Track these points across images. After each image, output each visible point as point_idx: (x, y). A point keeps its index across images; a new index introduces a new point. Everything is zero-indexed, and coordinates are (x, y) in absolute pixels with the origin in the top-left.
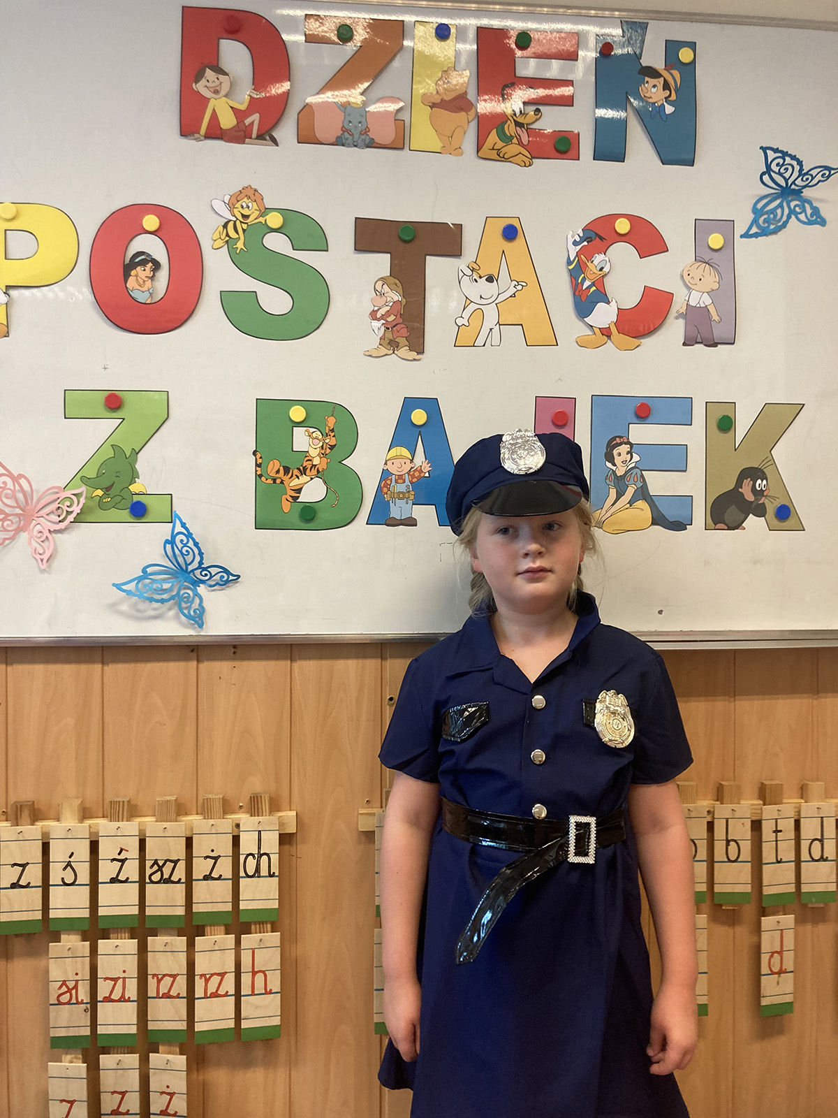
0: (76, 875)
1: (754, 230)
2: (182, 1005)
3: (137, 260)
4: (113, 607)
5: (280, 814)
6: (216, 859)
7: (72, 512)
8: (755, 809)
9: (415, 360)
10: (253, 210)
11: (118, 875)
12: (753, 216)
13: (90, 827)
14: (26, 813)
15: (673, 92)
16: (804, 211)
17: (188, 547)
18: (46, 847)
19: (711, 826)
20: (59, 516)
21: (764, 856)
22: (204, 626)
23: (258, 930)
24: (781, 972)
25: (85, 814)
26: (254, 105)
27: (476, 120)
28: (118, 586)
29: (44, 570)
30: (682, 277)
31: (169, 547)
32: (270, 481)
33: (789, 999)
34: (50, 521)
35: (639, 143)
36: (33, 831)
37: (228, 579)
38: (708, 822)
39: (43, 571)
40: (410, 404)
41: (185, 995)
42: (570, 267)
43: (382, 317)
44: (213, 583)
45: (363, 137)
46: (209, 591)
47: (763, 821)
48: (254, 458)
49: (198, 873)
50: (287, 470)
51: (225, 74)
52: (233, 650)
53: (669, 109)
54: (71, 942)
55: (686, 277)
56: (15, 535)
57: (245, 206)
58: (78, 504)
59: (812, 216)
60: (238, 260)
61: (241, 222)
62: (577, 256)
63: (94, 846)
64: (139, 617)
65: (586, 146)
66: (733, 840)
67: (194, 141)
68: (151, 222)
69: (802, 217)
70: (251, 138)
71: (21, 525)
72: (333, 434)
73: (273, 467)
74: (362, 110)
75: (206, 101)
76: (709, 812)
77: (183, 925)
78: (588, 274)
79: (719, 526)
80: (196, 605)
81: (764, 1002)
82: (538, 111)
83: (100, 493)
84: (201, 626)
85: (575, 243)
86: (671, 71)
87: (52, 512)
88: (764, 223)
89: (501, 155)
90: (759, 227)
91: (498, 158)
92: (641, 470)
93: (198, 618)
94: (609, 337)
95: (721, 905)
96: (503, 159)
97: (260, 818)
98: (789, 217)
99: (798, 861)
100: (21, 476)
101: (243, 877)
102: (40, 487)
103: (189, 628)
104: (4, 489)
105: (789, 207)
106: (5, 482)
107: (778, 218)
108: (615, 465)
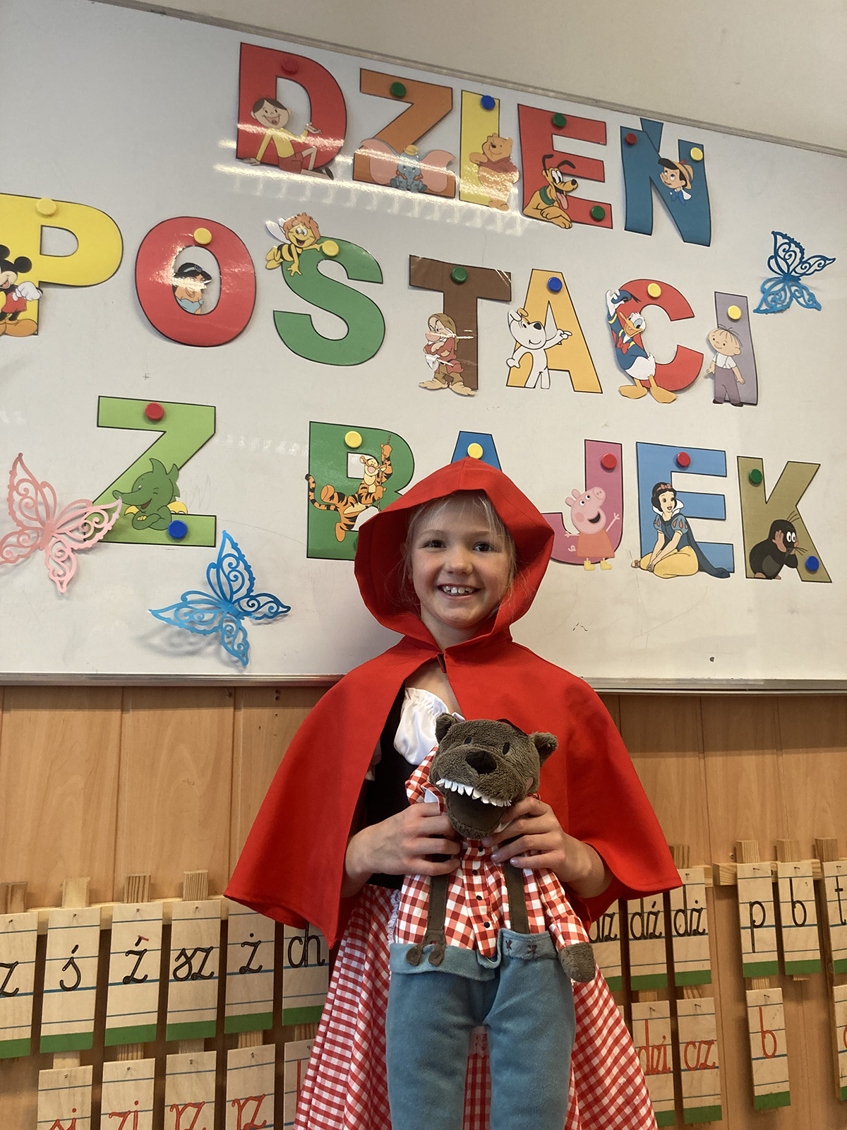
0: (79, 977)
1: (764, 307)
3: (186, 271)
4: (143, 641)
6: (255, 945)
7: (101, 529)
8: (816, 868)
9: (469, 395)
10: (308, 236)
11: (133, 973)
12: (763, 295)
13: (101, 913)
14: (18, 896)
15: (689, 183)
16: (802, 295)
17: (237, 571)
18: (42, 941)
19: (775, 886)
20: (85, 534)
21: (829, 918)
23: (303, 1037)
25: (93, 897)
28: (155, 613)
29: (62, 594)
30: (708, 341)
31: (213, 571)
32: (323, 507)
34: (72, 538)
36: (28, 919)
37: (278, 610)
38: (773, 883)
40: (465, 438)
42: (611, 322)
43: (437, 352)
44: (259, 616)
45: (417, 182)
46: (254, 624)
47: (825, 880)
48: (307, 483)
49: (232, 966)
50: (341, 497)
51: (283, 108)
52: (276, 696)
53: (687, 196)
54: (66, 1068)
55: (711, 341)
56: (30, 553)
58: (110, 520)
59: (809, 301)
60: (292, 282)
61: (296, 246)
62: (616, 312)
63: (105, 936)
64: (173, 651)
65: (618, 218)
66: (798, 902)
67: (250, 165)
68: (203, 235)
69: (801, 300)
70: (307, 169)
71: (38, 542)
72: (389, 462)
73: (326, 493)
76: (772, 872)
77: (212, 1035)
78: (627, 329)
79: (758, 574)
80: (239, 639)
82: (574, 182)
83: (134, 510)
84: (245, 664)
85: (614, 301)
86: (685, 166)
87: (77, 529)
88: (772, 301)
89: (544, 215)
90: (767, 305)
91: (541, 217)
92: (685, 517)
93: (242, 655)
94: (649, 389)
96: (546, 218)
98: (791, 300)
100: (45, 484)
101: (286, 968)
102: (65, 500)
103: (232, 667)
104: (25, 496)
105: (790, 291)
106: (26, 490)
107: (783, 299)
108: (662, 511)
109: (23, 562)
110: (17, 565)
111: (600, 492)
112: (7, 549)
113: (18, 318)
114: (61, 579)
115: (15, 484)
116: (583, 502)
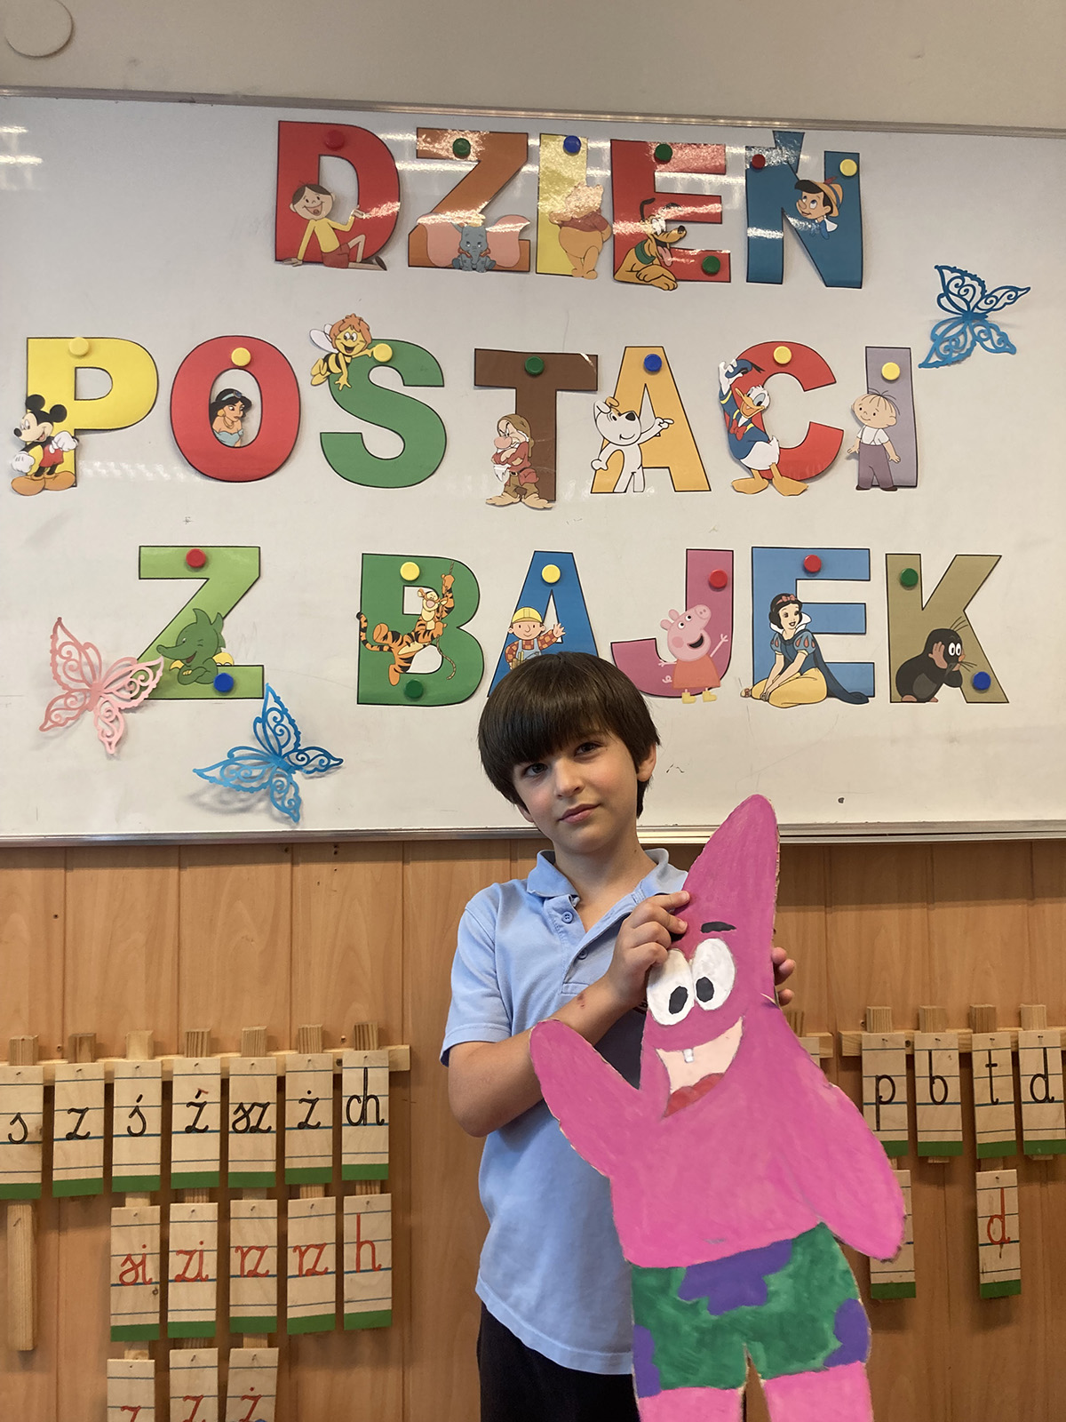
0: (144, 1123)
1: (934, 359)
2: (272, 1284)
3: (224, 399)
4: (193, 798)
5: (393, 1048)
6: (313, 1102)
7: (146, 687)
8: (964, 1039)
9: (545, 508)
10: (358, 342)
11: (195, 1123)
12: (933, 343)
13: (162, 1065)
15: (835, 209)
16: (990, 337)
17: (283, 725)
18: (109, 1090)
19: (910, 1060)
20: (131, 692)
21: (976, 1097)
22: (301, 820)
23: (364, 1191)
24: (1003, 1242)
25: (157, 1049)
26: (359, 226)
27: (612, 238)
28: (200, 773)
29: (112, 755)
30: (853, 412)
31: (259, 726)
32: (375, 648)
33: (1016, 1276)
34: (119, 698)
35: (799, 265)
36: (96, 1069)
37: (328, 763)
38: (907, 1056)
39: (110, 757)
40: (540, 559)
41: (275, 1273)
42: (723, 402)
43: (507, 461)
44: (311, 769)
45: (483, 259)
46: (306, 778)
47: (974, 1053)
48: (358, 621)
49: (291, 1121)
50: (396, 636)
51: (326, 193)
52: (334, 850)
53: (831, 227)
54: (137, 1206)
55: (859, 413)
56: (78, 714)
57: (348, 337)
58: (154, 678)
59: (999, 344)
60: (342, 399)
61: (344, 355)
62: (730, 389)
63: (167, 1088)
64: (223, 809)
65: (739, 268)
66: (938, 1077)
67: (291, 266)
68: (240, 356)
69: (988, 344)
70: (355, 262)
71: (87, 701)
72: (451, 595)
73: (380, 631)
74: (480, 232)
75: (304, 222)
76: (908, 1043)
77: (273, 1184)
78: (744, 409)
79: (907, 698)
80: (291, 795)
81: (984, 1279)
82: (681, 229)
83: (179, 664)
84: (297, 820)
85: (728, 375)
86: (832, 185)
87: (123, 688)
88: (945, 351)
89: (641, 278)
90: (939, 355)
91: (637, 281)
92: (812, 633)
93: (293, 811)
94: (770, 480)
95: (927, 1158)
96: (644, 282)
97: (367, 1053)
98: (973, 344)
99: (1018, 1103)
100: (88, 645)
101: (346, 1125)
102: (109, 658)
103: (282, 823)
104: (69, 659)
105: (973, 333)
106: (69, 653)
107: (961, 345)
108: (781, 627)
109: (74, 723)
110: (68, 727)
111: (705, 611)
112: (56, 712)
113: (56, 472)
114: (110, 740)
115: (57, 647)
116: (682, 625)
